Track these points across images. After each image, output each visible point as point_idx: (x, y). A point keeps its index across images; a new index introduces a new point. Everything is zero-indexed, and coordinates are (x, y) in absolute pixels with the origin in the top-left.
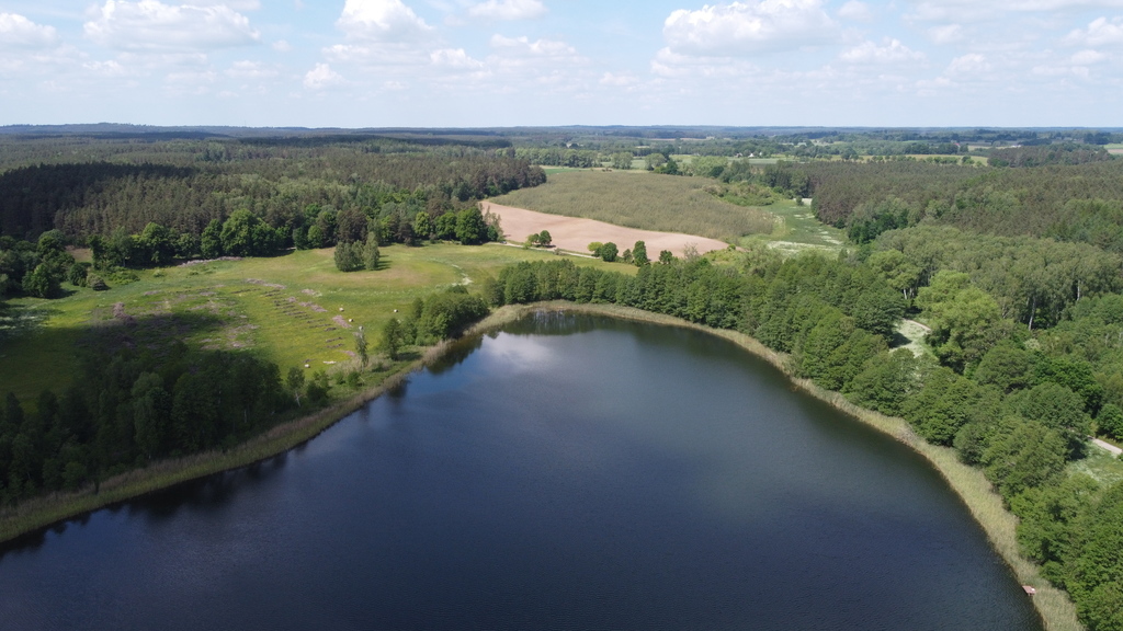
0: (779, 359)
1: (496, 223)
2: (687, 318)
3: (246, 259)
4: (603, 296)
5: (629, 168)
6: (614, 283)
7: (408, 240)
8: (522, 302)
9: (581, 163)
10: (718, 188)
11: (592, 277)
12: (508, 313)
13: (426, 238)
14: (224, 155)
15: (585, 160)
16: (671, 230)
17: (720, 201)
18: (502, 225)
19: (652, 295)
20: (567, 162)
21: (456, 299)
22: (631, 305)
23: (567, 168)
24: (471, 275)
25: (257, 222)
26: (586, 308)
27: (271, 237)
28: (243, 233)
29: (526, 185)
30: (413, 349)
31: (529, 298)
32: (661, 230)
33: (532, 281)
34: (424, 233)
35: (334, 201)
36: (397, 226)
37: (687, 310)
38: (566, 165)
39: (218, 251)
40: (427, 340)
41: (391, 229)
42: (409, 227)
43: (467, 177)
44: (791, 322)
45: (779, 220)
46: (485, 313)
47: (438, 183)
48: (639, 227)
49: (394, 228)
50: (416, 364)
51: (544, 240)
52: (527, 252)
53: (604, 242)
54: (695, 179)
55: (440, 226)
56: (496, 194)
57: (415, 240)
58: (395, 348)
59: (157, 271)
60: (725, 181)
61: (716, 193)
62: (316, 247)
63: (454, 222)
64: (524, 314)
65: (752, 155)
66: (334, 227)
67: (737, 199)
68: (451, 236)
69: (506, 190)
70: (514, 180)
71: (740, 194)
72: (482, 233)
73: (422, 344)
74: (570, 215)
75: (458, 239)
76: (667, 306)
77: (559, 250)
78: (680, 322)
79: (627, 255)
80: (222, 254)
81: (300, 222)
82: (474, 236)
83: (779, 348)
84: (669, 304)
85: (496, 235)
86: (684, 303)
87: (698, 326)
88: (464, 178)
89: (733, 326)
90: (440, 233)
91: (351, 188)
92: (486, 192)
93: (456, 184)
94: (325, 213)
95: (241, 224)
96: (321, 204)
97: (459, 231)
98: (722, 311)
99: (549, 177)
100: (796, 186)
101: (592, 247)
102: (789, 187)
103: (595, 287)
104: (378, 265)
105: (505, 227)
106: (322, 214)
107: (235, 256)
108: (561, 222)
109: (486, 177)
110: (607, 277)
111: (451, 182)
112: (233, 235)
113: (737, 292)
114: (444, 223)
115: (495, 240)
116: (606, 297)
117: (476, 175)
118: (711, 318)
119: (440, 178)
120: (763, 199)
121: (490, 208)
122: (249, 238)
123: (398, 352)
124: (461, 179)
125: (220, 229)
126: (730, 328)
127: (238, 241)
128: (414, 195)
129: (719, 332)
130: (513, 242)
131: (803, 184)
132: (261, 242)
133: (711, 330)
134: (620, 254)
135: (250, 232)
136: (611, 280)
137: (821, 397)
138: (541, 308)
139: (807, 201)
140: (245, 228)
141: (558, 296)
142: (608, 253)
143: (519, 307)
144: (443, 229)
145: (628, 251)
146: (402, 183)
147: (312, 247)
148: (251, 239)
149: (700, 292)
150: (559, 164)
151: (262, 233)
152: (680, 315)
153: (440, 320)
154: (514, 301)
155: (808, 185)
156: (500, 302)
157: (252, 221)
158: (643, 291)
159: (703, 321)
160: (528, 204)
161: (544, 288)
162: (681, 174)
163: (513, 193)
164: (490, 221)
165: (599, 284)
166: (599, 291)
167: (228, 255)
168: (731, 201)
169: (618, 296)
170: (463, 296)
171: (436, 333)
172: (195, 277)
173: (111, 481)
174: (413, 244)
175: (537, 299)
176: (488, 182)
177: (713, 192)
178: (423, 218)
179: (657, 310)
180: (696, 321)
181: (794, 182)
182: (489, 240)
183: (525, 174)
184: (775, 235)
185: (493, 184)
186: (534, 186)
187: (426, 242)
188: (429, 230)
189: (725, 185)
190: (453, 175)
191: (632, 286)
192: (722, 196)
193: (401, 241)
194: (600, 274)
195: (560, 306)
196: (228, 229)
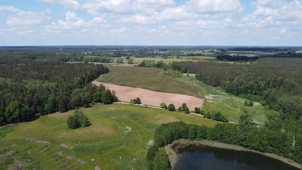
3: (18, 124)
7: (85, 105)
10: (167, 73)
13: (90, 103)
17: (169, 77)
25: (23, 107)
27: (30, 113)
28: (17, 112)
29: (103, 73)
34: (89, 101)
35: (53, 92)
36: (80, 100)
41: (78, 101)
62: (49, 113)
63: (100, 96)
65: (149, 57)
66: (55, 103)
67: (173, 76)
68: (100, 101)
71: (172, 74)
72: (112, 99)
75: (103, 102)
79: (180, 109)
81: (40, 103)
90: (95, 100)
94: (51, 98)
95: (15, 108)
97: (103, 99)
100: (183, 70)
109: (93, 72)
112: (11, 114)
114: (96, 96)
115: (116, 101)
117: (90, 72)
122: (20, 115)
125: (4, 111)
127: (15, 116)
131: (185, 69)
132: (26, 116)
135: (20, 112)
140: (18, 110)
144: (96, 99)
145: (180, 107)
147: (47, 114)
151: (26, 111)
157: (20, 107)
162: (146, 66)
163: (101, 76)
174: (88, 106)
178: (88, 95)
182: (114, 101)
183: (102, 69)
187: (91, 105)
193: (82, 106)
196: (9, 111)
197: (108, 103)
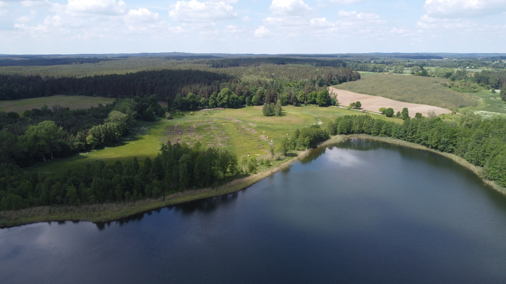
0: (476, 170)
1: (335, 97)
2: (428, 146)
3: (226, 109)
4: (385, 133)
5: (402, 73)
6: (391, 127)
7: (295, 103)
8: (345, 134)
9: (378, 70)
10: (448, 83)
11: (380, 124)
12: (338, 138)
13: (303, 103)
14: (220, 65)
15: (380, 69)
16: (422, 103)
17: (449, 90)
18: (338, 98)
19: (410, 134)
20: (371, 70)
21: (314, 131)
22: (399, 138)
23: (371, 72)
24: (323, 120)
25: (231, 94)
26: (376, 138)
27: (237, 100)
28: (226, 98)
29: (351, 80)
30: (294, 152)
31: (349, 132)
32: (416, 103)
33: (351, 125)
34: (302, 101)
35: (264, 85)
36: (290, 97)
37: (428, 142)
38: (370, 71)
39: (215, 105)
40: (301, 148)
41: (287, 98)
42: (296, 98)
43: (323, 76)
44: (485, 151)
45: (481, 100)
46: (327, 138)
47: (310, 78)
48: (405, 101)
49: (289, 98)
50: (295, 158)
51: (358, 105)
52: (348, 111)
53: (387, 108)
54: (436, 79)
55: (309, 98)
56: (336, 84)
57: (298, 103)
58: (286, 151)
59: (192, 113)
60: (452, 80)
61: (447, 86)
62: (255, 105)
63: (316, 96)
64: (346, 139)
65: (468, 67)
66: (263, 96)
67: (459, 89)
68: (314, 102)
69: (341, 82)
70: (345, 77)
71: (460, 86)
72: (329, 102)
73: (298, 150)
74: (371, 94)
75: (317, 104)
76: (418, 140)
77: (364, 111)
78: (424, 148)
79: (398, 114)
80: (217, 107)
81: (249, 94)
82: (325, 103)
83: (477, 164)
84: (419, 139)
85: (335, 103)
86: (426, 139)
87: (433, 150)
88: (322, 76)
89: (452, 151)
90: (309, 101)
91: (271, 80)
92: (332, 83)
93: (318, 79)
94: (260, 90)
95: (225, 94)
96: (258, 87)
97: (318, 100)
98: (447, 143)
99: (361, 77)
100: (492, 83)
101: (381, 110)
102: (488, 83)
103: (380, 128)
104: (280, 114)
105: (339, 99)
106: (259, 91)
107: (222, 108)
108: (366, 98)
109: (332, 76)
110: (388, 124)
111: (316, 78)
112: (222, 99)
113: (455, 135)
114: (311, 96)
115: (334, 105)
116: (387, 134)
117: (327, 75)
118: (440, 147)
119: (310, 76)
120: (473, 89)
121: (332, 90)
122: (228, 100)
123: (287, 153)
124: (320, 77)
125: (217, 96)
126: (450, 152)
127: (224, 101)
128: (299, 84)
129: (444, 154)
130: (343, 106)
131: (496, 82)
132: (233, 102)
133: (440, 153)
134: (395, 114)
135: (228, 98)
136: (390, 126)
137: (499, 190)
138: (354, 137)
139: (498, 91)
140: (227, 96)
141: (363, 132)
142: (389, 113)
143: (344, 136)
144: (311, 99)
145: (399, 112)
146: (294, 78)
147: (253, 105)
148: (229, 101)
149: (435, 134)
150: (367, 71)
151: (233, 98)
152: (424, 144)
153: (307, 139)
154: (342, 133)
155: (499, 83)
156: (335, 133)
157: (229, 93)
158: (406, 132)
159: (436, 148)
160: (351, 89)
161: (356, 128)
162: (429, 76)
163: (344, 84)
164: (332, 96)
165: (383, 127)
166: (383, 131)
167: (219, 107)
168: (455, 90)
169: (392, 134)
170: (318, 129)
171: (305, 145)
172: (206, 116)
173: (170, 196)
174: (297, 105)
175: (353, 133)
176: (333, 79)
177: (445, 85)
178: (302, 94)
179: (412, 141)
180: (432, 148)
181: (490, 81)
182: (331, 105)
183: (350, 75)
184: (478, 107)
185: (335, 79)
186: (354, 80)
187: (302, 105)
188: (304, 100)
189: (452, 82)
190: (317, 75)
191: (400, 129)
192: (450, 87)
193: (291, 104)
194: (385, 122)
195: (364, 137)
196: (220, 96)
197: (322, 105)
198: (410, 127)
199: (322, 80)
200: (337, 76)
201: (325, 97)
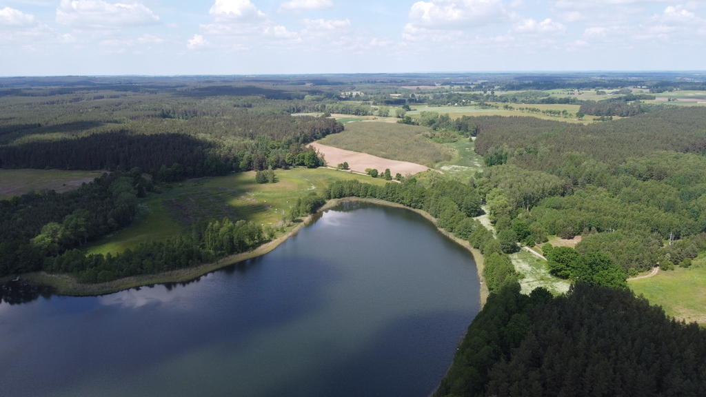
1: (323, 157)
2: (404, 204)
4: (371, 195)
5: (387, 116)
6: (376, 189)
7: (283, 167)
8: (338, 198)
10: (429, 134)
11: (367, 187)
12: (332, 202)
13: (291, 165)
17: (430, 141)
18: (326, 158)
19: (391, 195)
21: (313, 198)
22: (382, 199)
24: (315, 185)
26: (364, 200)
28: (214, 166)
29: (334, 132)
30: (299, 218)
31: (341, 196)
33: (342, 189)
34: (290, 163)
35: (250, 149)
37: (404, 201)
39: (203, 174)
41: (275, 162)
42: (284, 161)
43: (306, 131)
45: (456, 153)
46: (324, 203)
49: (278, 161)
50: (302, 224)
51: (345, 166)
52: (337, 172)
53: (372, 168)
54: (419, 128)
55: (297, 160)
56: (319, 139)
57: (286, 166)
59: (180, 184)
61: (429, 137)
62: (244, 171)
63: (304, 158)
64: (340, 203)
65: (456, 105)
66: (251, 162)
67: (439, 139)
68: (303, 164)
69: (324, 135)
70: (328, 129)
71: (440, 137)
72: (316, 162)
73: (303, 216)
74: (356, 151)
75: (306, 166)
76: (397, 200)
77: (352, 171)
78: (402, 206)
79: (382, 175)
81: (236, 160)
82: (313, 164)
83: (436, 217)
85: (323, 163)
86: (403, 198)
87: (408, 208)
89: (421, 208)
90: (297, 163)
92: (315, 138)
96: (245, 151)
97: (306, 162)
98: (417, 202)
99: (345, 128)
101: (367, 170)
104: (274, 181)
106: (246, 156)
108: (352, 155)
109: (315, 130)
110: (372, 187)
111: (299, 134)
112: (209, 167)
114: (299, 158)
115: (323, 166)
118: (413, 205)
121: (321, 148)
123: (295, 219)
124: (303, 132)
125: (203, 164)
126: (420, 208)
127: (211, 169)
128: (283, 143)
129: (416, 210)
130: (331, 167)
132: (221, 170)
133: (413, 209)
134: (379, 174)
136: (375, 188)
138: (346, 200)
140: (215, 164)
141: (353, 195)
142: (374, 174)
143: (337, 200)
145: (383, 173)
147: (241, 171)
149: (409, 195)
152: (401, 203)
153: (308, 207)
154: (335, 197)
155: (476, 130)
156: (329, 198)
158: (387, 193)
159: (410, 206)
160: (335, 144)
161: (347, 191)
162: (413, 124)
163: (328, 137)
164: (319, 156)
165: (369, 190)
166: (369, 193)
167: (207, 176)
168: (435, 141)
169: (377, 195)
170: (316, 197)
171: (307, 212)
172: (196, 187)
174: (286, 168)
175: (344, 196)
176: (316, 132)
177: (427, 136)
178: (289, 156)
179: (393, 201)
180: (408, 206)
182: (319, 165)
185: (318, 133)
186: (339, 132)
187: (291, 167)
188: (292, 162)
189: (434, 132)
190: (299, 130)
191: (383, 191)
192: (431, 138)
193: (280, 167)
194: (369, 186)
195: (354, 199)
197: (311, 167)
198: (390, 189)
199: (305, 135)
200: (320, 129)
201: (313, 159)
